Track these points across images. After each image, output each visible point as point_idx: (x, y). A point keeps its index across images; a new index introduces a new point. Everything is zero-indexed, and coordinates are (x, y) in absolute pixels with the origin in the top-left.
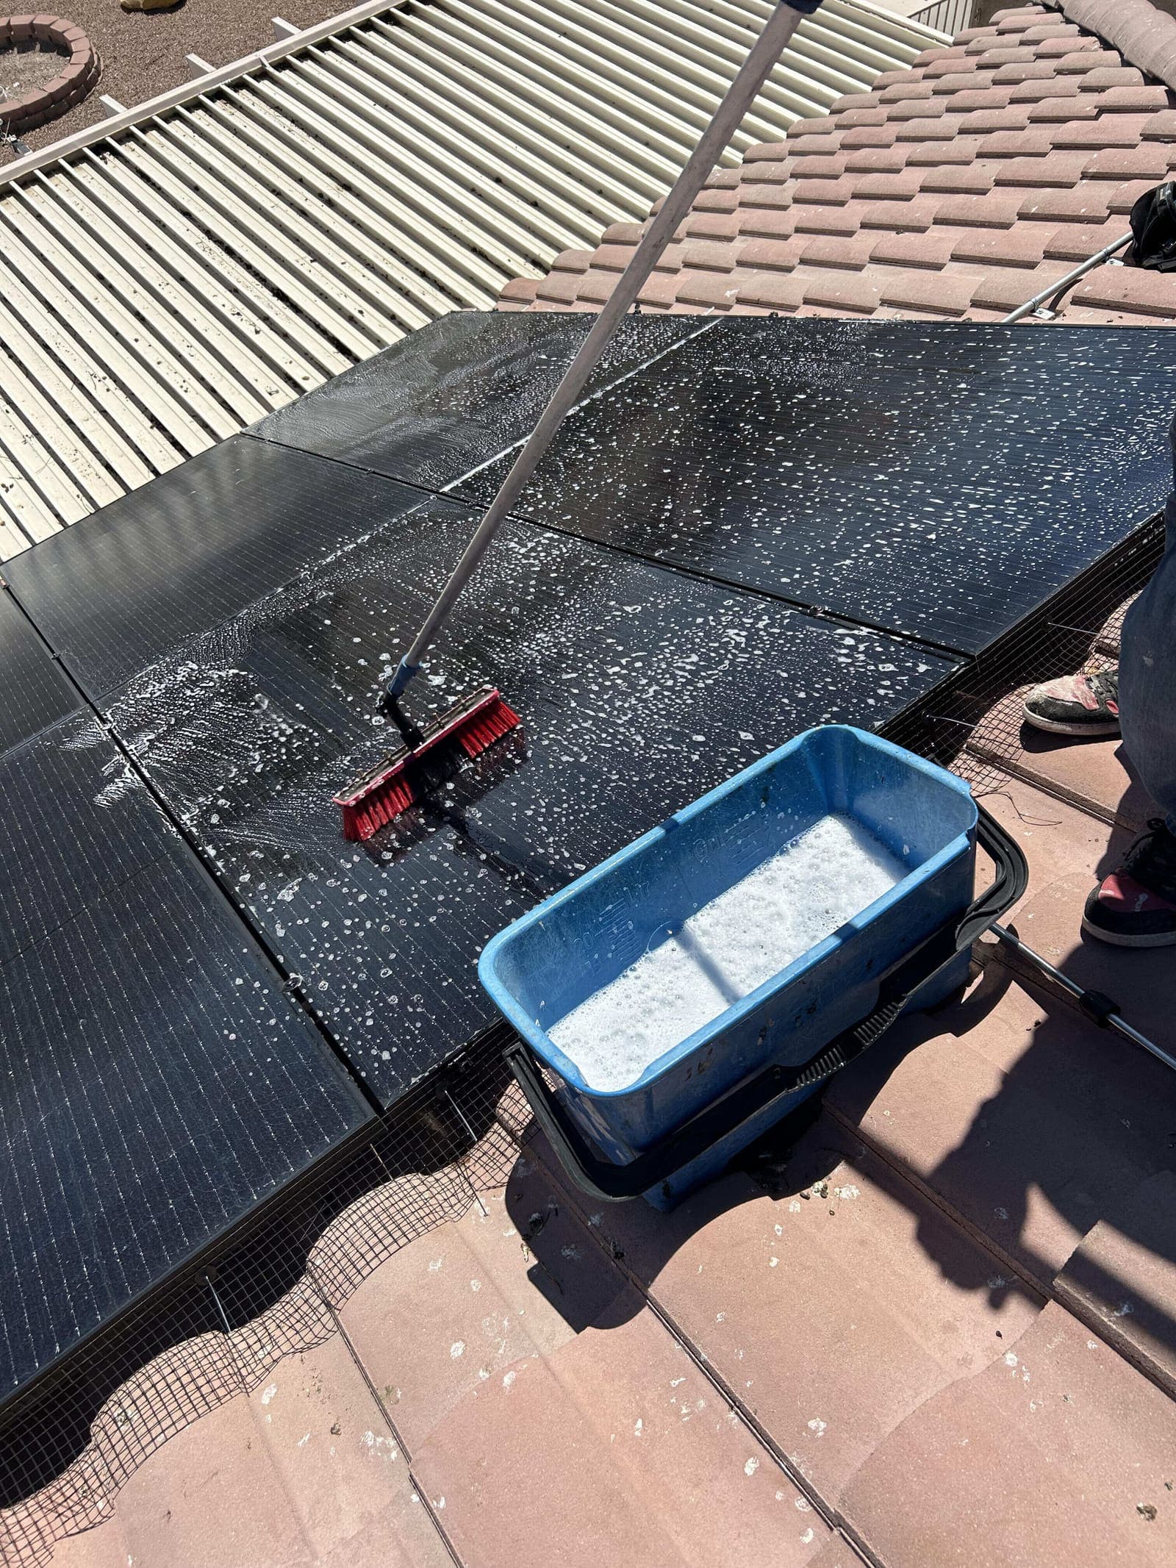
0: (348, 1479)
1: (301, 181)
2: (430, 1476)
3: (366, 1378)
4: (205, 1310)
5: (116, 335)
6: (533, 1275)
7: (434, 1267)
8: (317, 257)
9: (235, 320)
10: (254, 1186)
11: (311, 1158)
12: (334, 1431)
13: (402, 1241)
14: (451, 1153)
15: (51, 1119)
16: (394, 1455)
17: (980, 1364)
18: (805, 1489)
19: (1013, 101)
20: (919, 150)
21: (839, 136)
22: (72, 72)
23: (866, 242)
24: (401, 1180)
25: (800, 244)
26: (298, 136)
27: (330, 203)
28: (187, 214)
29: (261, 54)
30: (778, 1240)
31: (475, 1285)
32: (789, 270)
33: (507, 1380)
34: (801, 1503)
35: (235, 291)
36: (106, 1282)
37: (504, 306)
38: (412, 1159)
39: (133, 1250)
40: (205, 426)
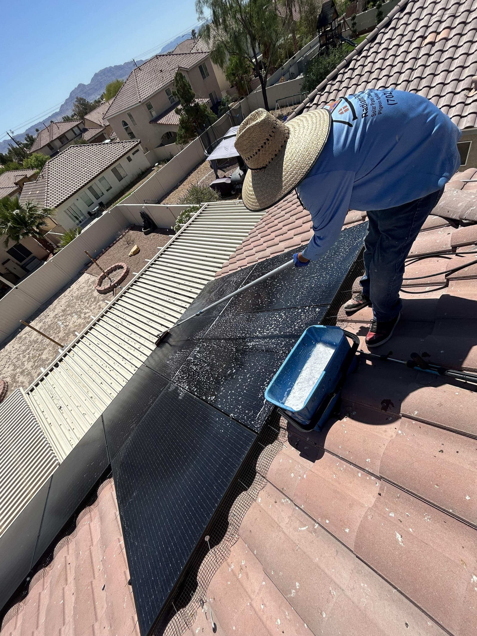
0: (282, 511)
1: (172, 272)
2: (298, 502)
3: (277, 489)
4: (241, 487)
5: (149, 312)
6: (300, 455)
7: (281, 461)
8: (179, 284)
9: (169, 301)
10: (240, 458)
11: (249, 448)
12: (276, 502)
13: (273, 458)
14: (275, 437)
15: (196, 462)
16: (289, 502)
17: (394, 436)
18: (372, 474)
19: (292, 205)
20: (280, 220)
21: (264, 224)
22: (125, 271)
23: (277, 239)
24: (267, 447)
25: (265, 245)
26: (169, 265)
27: (178, 273)
28: (154, 286)
29: (157, 254)
30: (345, 427)
31: (290, 461)
32: (266, 250)
33: (305, 476)
34: (373, 478)
35: (167, 296)
36: (220, 488)
37: (217, 278)
38: (268, 441)
39: (222, 480)
40: (171, 322)
